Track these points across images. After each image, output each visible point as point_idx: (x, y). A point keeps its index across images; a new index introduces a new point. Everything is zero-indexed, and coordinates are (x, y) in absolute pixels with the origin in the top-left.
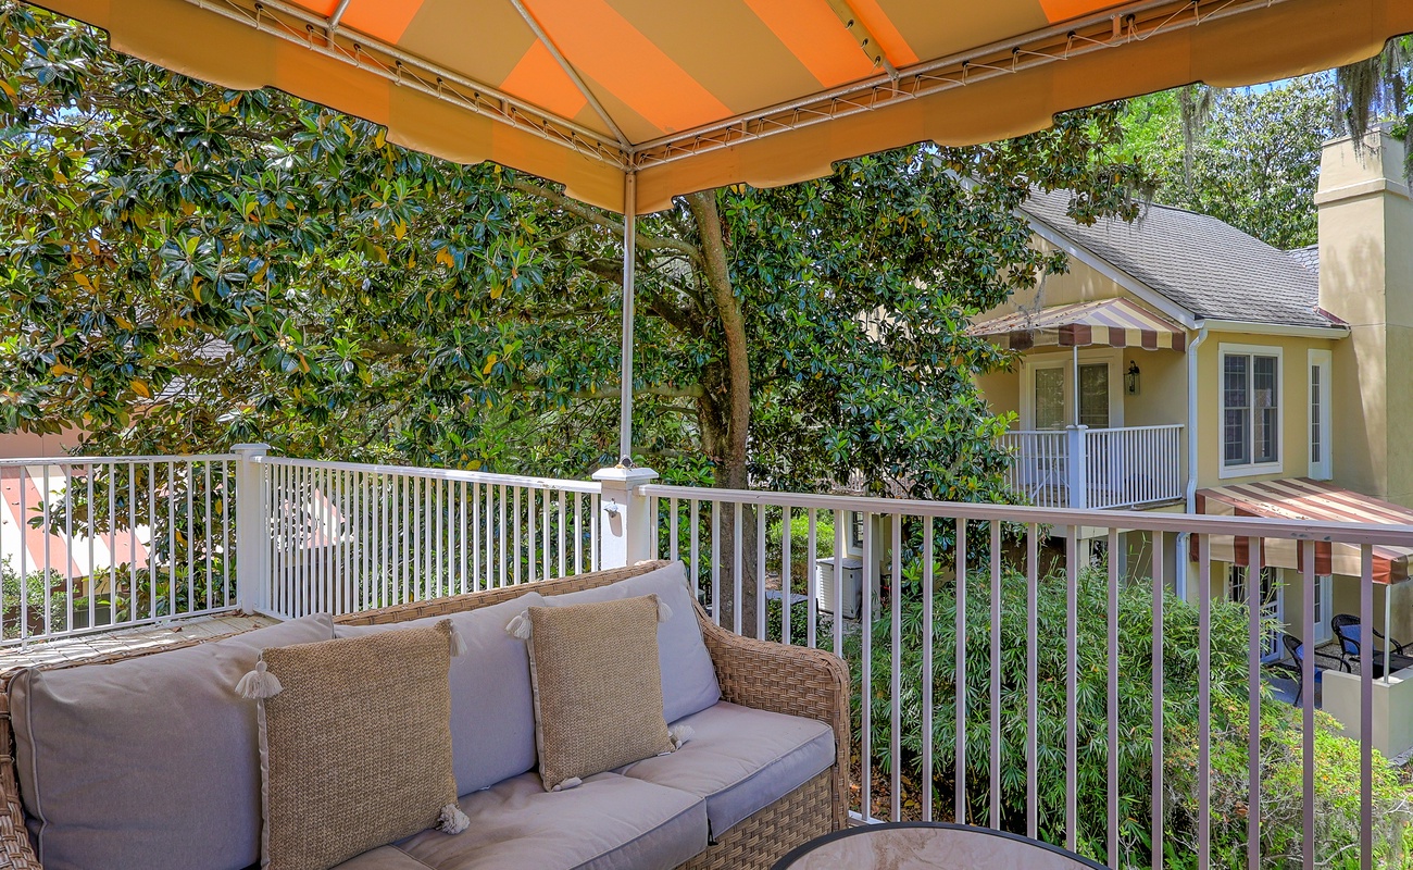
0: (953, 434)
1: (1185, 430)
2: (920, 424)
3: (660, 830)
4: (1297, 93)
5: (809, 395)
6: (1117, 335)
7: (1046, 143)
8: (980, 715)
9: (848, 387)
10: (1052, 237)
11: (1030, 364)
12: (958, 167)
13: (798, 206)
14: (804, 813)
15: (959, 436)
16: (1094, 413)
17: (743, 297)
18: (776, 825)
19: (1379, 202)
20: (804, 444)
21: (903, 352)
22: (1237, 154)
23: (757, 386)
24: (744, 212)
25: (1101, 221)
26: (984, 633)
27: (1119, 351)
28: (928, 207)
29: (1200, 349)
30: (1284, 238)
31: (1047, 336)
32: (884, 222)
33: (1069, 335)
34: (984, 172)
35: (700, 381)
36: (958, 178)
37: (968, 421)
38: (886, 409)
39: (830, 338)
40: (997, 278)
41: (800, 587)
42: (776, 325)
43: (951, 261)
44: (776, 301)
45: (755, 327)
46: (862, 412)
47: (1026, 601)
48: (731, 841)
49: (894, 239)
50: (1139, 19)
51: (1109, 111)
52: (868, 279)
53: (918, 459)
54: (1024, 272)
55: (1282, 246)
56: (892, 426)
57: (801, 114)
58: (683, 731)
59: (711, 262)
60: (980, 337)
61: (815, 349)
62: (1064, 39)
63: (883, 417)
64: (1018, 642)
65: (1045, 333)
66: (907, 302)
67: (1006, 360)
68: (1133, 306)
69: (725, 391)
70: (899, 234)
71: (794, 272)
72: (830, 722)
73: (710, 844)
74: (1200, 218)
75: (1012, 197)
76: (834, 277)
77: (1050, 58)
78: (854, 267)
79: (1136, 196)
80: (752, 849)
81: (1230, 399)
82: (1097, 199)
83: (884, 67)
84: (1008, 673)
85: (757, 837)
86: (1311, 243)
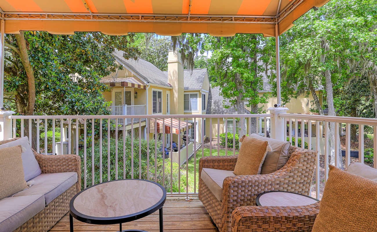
0: (97, 106)
1: (146, 106)
2: (89, 104)
3: (31, 205)
4: (164, 40)
5: (54, 96)
6: (133, 85)
7: (118, 39)
8: (105, 172)
9: (68, 93)
10: (119, 62)
11: (114, 91)
12: (97, 41)
13: (52, 42)
14: (70, 195)
15: (99, 106)
16: (128, 102)
17: (34, 65)
18: (63, 199)
19: (177, 64)
20: (52, 110)
21: (83, 85)
22: (154, 50)
23: (38, 92)
24: (34, 40)
25: (130, 59)
26: (106, 153)
27: (133, 88)
28: (90, 49)
29: (149, 89)
30: (162, 69)
31: (118, 84)
32: (78, 51)
33: (123, 84)
34: (104, 43)
35: (16, 90)
36: (97, 43)
37: (101, 103)
38: (79, 100)
39: (62, 80)
40: (107, 69)
41: (50, 151)
42: (44, 75)
43: (96, 63)
44: (45, 68)
45: (37, 75)
46: (72, 100)
47: (115, 144)
48: (51, 205)
49: (81, 56)
50: (144, 17)
51: (132, 36)
52: (73, 65)
53: (88, 112)
54: (113, 68)
55: (162, 70)
56: (81, 104)
57: (65, 17)
58: (31, 182)
59: (22, 53)
60: (103, 83)
61: (58, 83)
62: (130, 17)
63: (78, 102)
64: (114, 153)
65: (118, 83)
66: (85, 72)
67: (109, 89)
68: (136, 79)
69: (26, 93)
70: (82, 54)
71: (51, 60)
72: (76, 171)
73: (46, 206)
74: (148, 62)
75: (111, 50)
76: (63, 63)
77: (127, 20)
78: (69, 61)
79: (137, 55)
80: (57, 206)
81: (154, 100)
82: (129, 54)
83: (89, 11)
84: (111, 161)
85: (58, 203)
86: (166, 70)
